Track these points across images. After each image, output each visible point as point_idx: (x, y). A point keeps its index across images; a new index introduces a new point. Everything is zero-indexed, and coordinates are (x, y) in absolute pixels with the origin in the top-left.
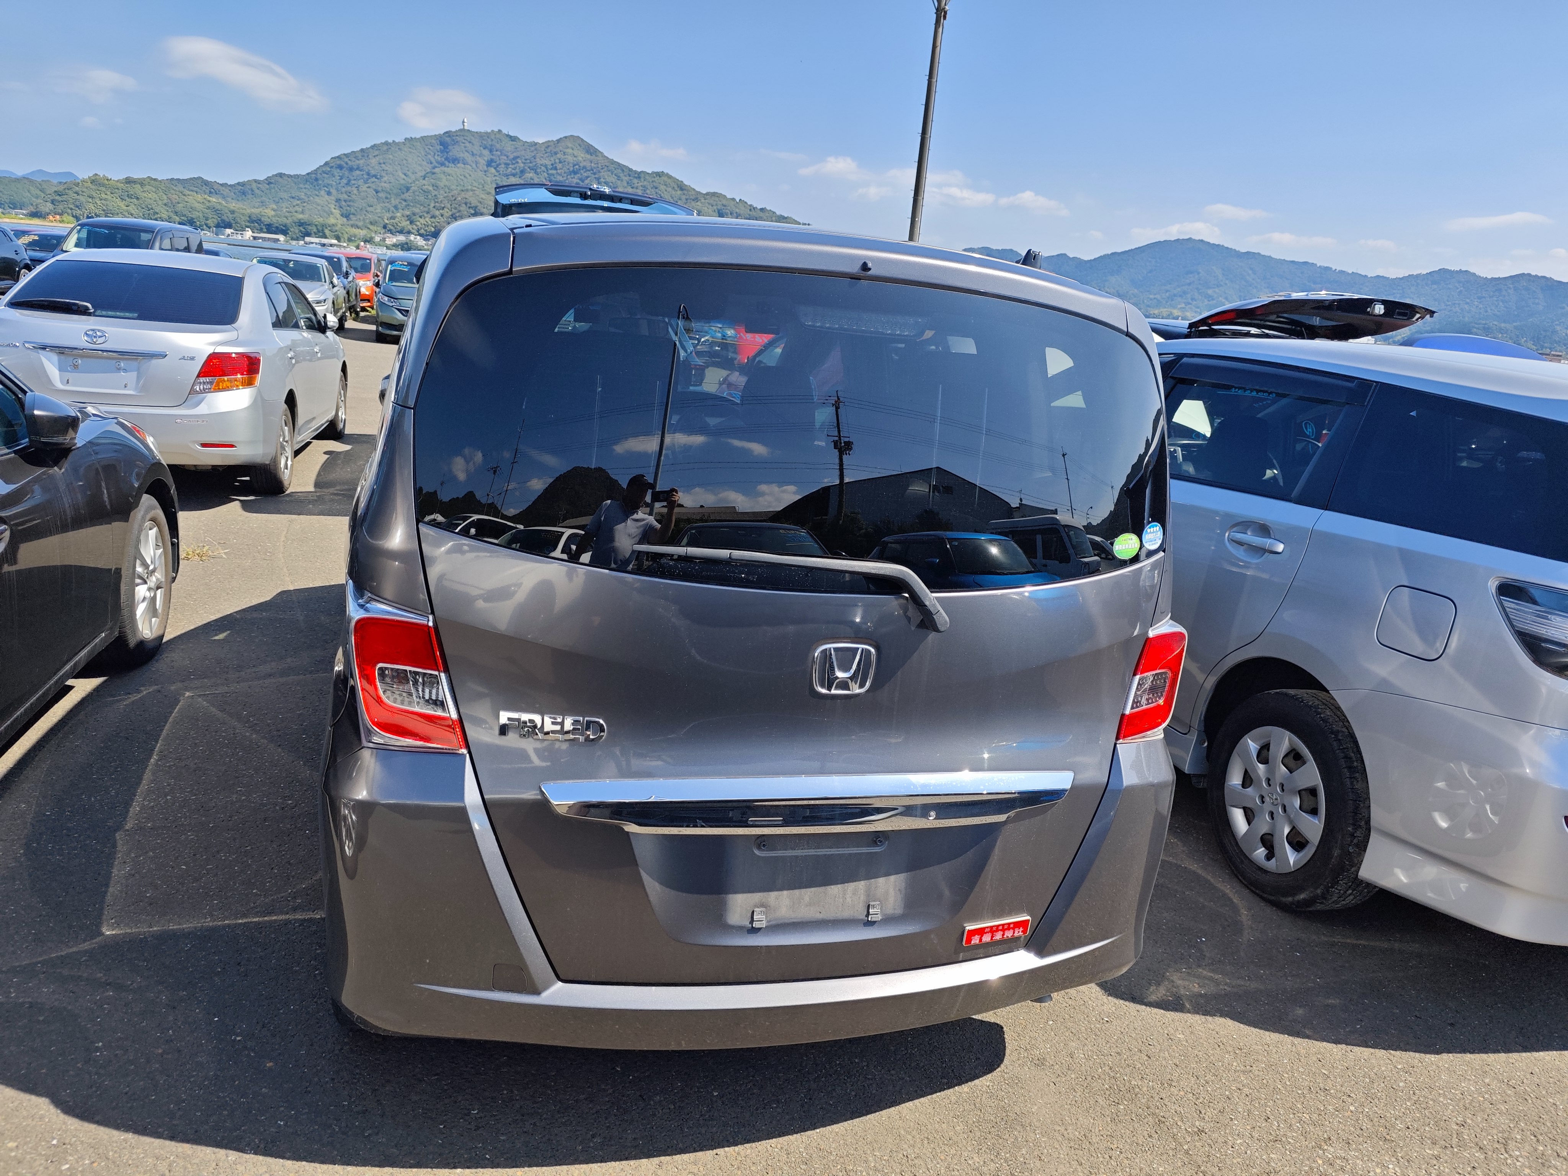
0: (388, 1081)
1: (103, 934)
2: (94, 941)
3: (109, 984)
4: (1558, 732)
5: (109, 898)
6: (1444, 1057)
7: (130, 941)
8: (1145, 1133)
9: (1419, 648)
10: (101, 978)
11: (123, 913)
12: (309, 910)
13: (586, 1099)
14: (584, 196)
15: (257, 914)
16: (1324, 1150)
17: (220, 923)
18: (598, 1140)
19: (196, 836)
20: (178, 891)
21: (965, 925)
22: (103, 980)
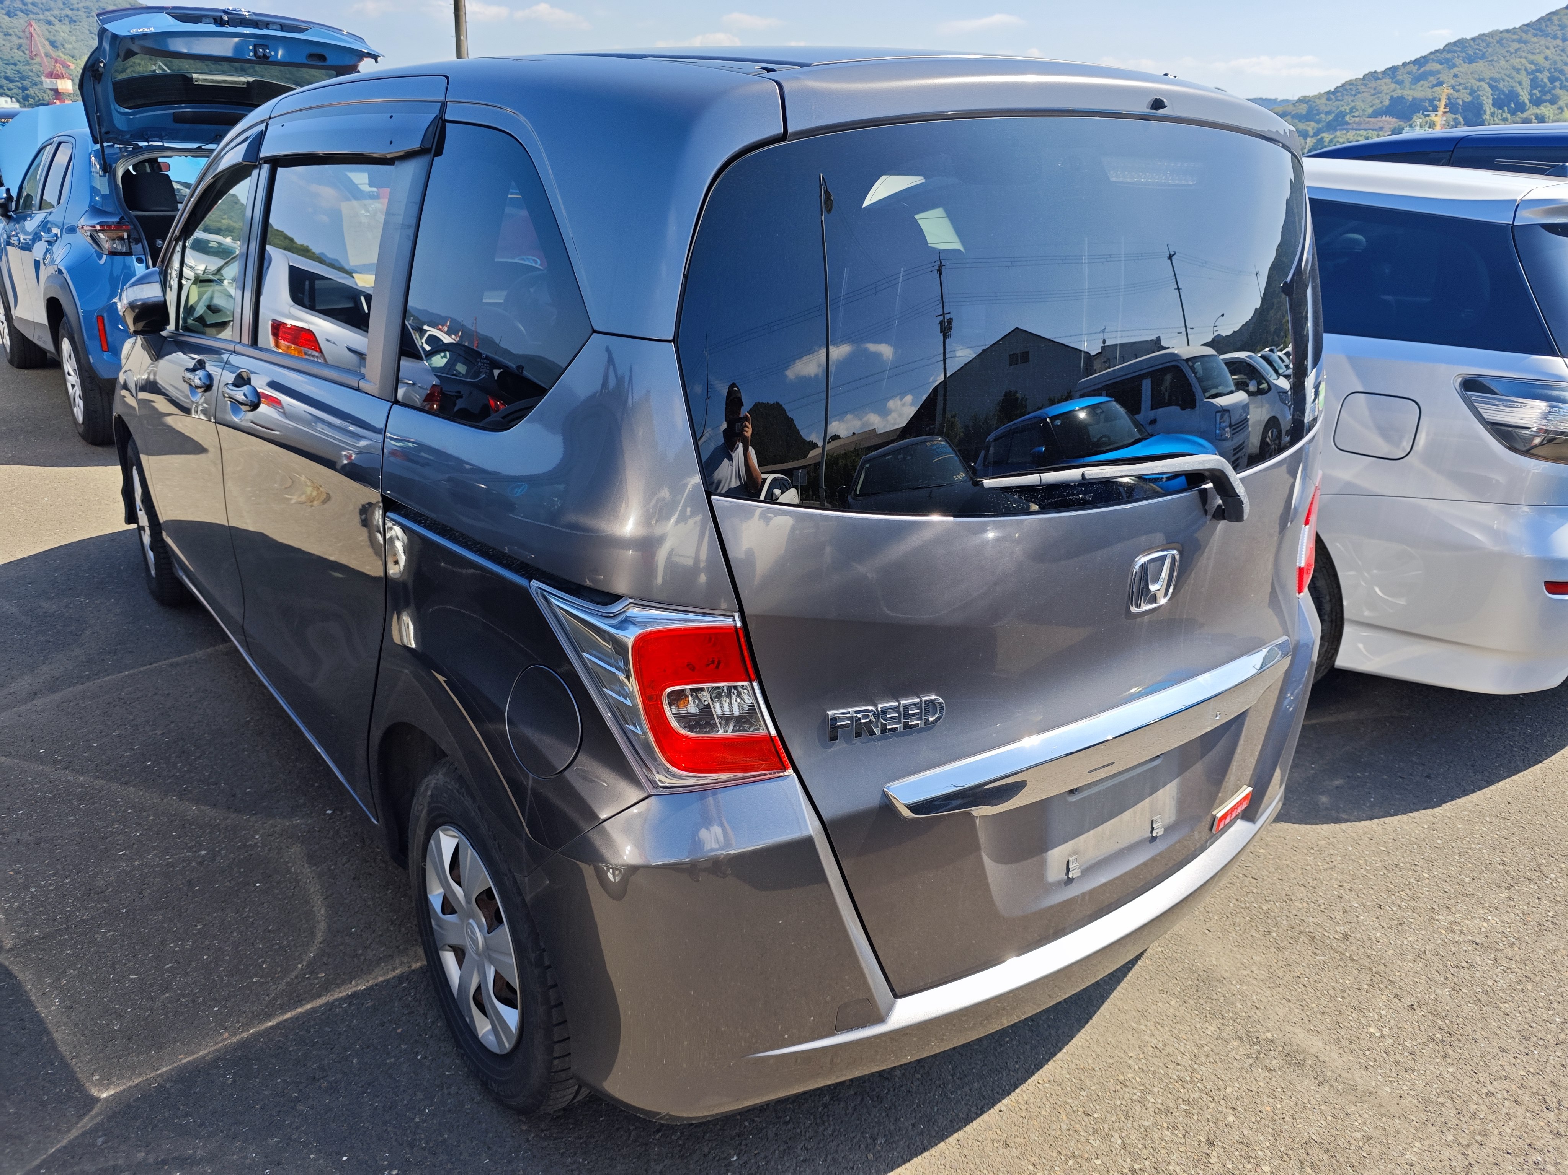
0: (612, 1159)
1: (97, 1100)
2: (93, 1112)
3: (164, 1162)
4: (1526, 508)
5: (64, 1049)
6: (1447, 808)
7: (144, 1096)
8: (1310, 952)
9: (1384, 449)
10: (145, 1159)
11: (101, 1063)
12: (343, 982)
13: (832, 1099)
14: (219, 22)
15: (284, 1008)
16: (1438, 920)
17: (245, 1035)
18: (881, 1140)
19: (116, 931)
20: (152, 1010)
21: (1214, 813)
22: (151, 1160)
